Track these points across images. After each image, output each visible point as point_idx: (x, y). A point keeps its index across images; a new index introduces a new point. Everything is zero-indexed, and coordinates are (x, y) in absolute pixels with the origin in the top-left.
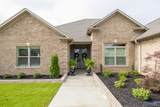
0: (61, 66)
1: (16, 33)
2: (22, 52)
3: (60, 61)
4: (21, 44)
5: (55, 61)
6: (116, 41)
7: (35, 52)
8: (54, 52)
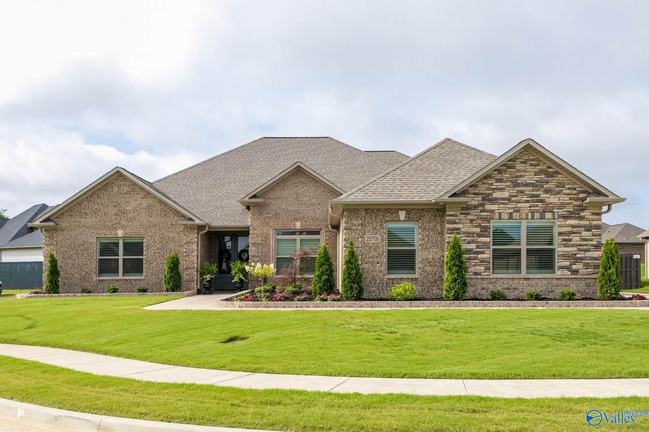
0: (185, 276)
1: (96, 212)
2: (108, 248)
3: (183, 265)
4: (108, 235)
5: (175, 265)
6: (298, 225)
7: (134, 247)
8: (173, 249)
